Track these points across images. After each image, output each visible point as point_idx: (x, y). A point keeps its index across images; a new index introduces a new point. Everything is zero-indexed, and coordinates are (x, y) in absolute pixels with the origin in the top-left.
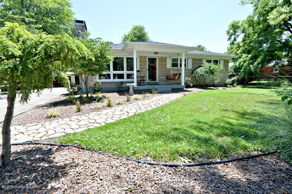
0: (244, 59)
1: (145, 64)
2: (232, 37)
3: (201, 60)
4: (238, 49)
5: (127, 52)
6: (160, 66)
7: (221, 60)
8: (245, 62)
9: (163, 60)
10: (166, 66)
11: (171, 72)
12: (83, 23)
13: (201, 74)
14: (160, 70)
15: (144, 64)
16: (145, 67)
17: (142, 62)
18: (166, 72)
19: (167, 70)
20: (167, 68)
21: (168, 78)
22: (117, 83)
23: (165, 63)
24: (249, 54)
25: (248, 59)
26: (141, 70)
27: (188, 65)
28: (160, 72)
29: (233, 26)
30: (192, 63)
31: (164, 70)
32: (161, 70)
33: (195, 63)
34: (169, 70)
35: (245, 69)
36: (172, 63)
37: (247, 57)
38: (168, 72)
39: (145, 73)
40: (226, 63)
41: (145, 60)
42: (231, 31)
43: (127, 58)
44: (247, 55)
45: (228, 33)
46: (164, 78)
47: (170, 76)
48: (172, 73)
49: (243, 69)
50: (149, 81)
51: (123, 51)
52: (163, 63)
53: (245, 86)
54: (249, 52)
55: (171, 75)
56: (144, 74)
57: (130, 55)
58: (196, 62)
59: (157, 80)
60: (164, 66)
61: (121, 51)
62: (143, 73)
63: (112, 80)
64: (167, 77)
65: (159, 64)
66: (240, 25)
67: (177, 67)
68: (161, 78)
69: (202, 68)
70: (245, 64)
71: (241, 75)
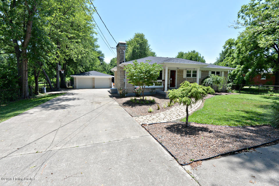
0: (238, 69)
1: (168, 75)
3: (208, 72)
4: (232, 60)
7: (222, 72)
8: (238, 71)
9: (181, 72)
10: (182, 76)
13: (209, 83)
14: (178, 79)
18: (182, 81)
20: (184, 78)
23: (182, 74)
24: (241, 65)
25: (241, 69)
29: (229, 43)
30: (202, 74)
31: (181, 79)
33: (203, 74)
35: (239, 77)
36: (187, 74)
37: (240, 67)
40: (226, 74)
41: (168, 72)
42: (228, 46)
44: (240, 66)
49: (237, 77)
52: (180, 74)
53: (240, 91)
54: (241, 63)
59: (176, 87)
65: (178, 75)
66: (235, 42)
67: (190, 77)
69: (210, 78)
70: (238, 73)
71: (236, 82)
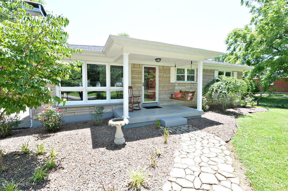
1: (140, 76)
2: (231, 47)
3: (213, 71)
5: (112, 57)
6: (161, 79)
9: (166, 70)
10: (169, 79)
11: (176, 88)
12: (38, 8)
14: (161, 84)
15: (137, 76)
16: (139, 80)
17: (135, 73)
18: (169, 88)
19: (170, 85)
20: (171, 82)
21: (173, 97)
22: (93, 106)
23: (168, 75)
26: (133, 85)
27: (197, 78)
28: (162, 88)
30: (203, 75)
31: (166, 84)
32: (163, 84)
33: (206, 76)
34: (173, 85)
36: (177, 75)
38: (172, 88)
39: (140, 89)
41: (139, 69)
43: (112, 67)
45: (227, 43)
46: (167, 96)
47: (176, 94)
48: (178, 89)
50: (145, 101)
51: (104, 55)
52: (165, 75)
55: (176, 92)
56: (138, 92)
57: (116, 61)
58: (207, 74)
59: (157, 100)
60: (166, 79)
61: (102, 55)
62: (136, 89)
63: (85, 102)
64: (172, 95)
65: (160, 77)
67: (184, 80)
68: (162, 96)
